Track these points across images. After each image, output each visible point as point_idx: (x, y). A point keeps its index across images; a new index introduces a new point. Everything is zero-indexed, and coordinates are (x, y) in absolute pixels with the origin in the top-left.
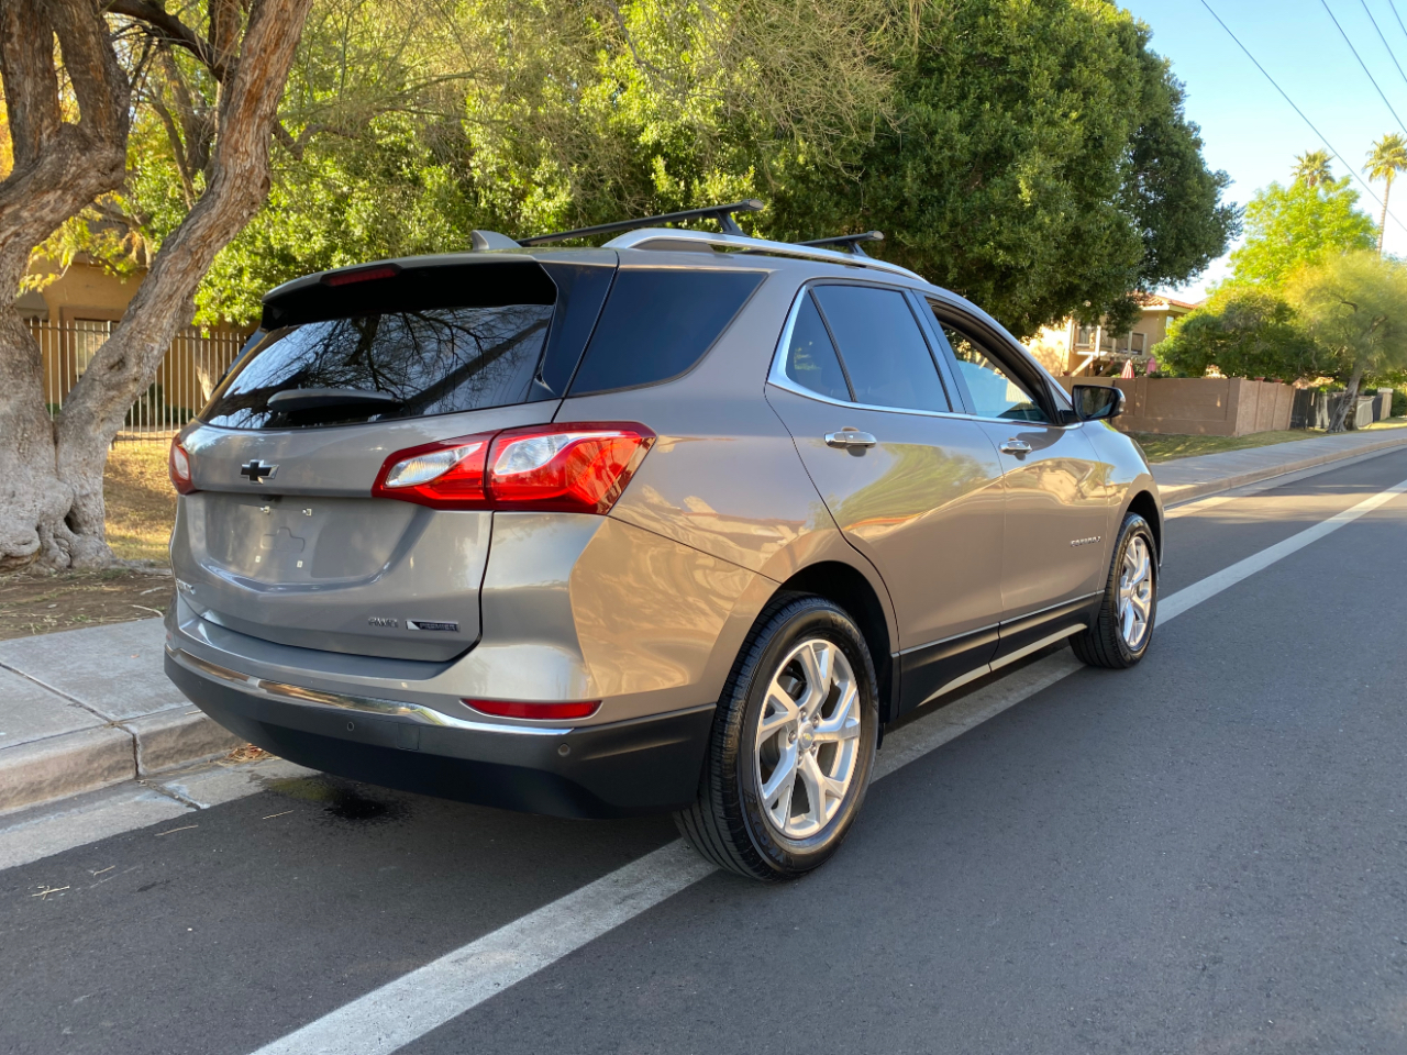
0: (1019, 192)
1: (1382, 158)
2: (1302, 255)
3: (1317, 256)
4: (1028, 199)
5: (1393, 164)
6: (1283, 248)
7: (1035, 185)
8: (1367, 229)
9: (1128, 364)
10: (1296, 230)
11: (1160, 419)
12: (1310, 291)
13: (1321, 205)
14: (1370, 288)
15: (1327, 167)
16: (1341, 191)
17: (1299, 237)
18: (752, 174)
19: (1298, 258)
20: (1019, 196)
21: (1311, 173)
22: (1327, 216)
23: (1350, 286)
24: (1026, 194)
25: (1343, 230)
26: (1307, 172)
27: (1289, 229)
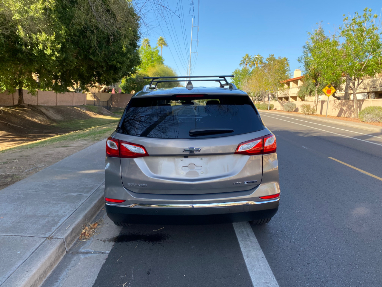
0: (122, 48)
1: (160, 42)
2: (150, 64)
3: (153, 65)
4: (125, 50)
5: (162, 44)
6: (146, 62)
7: (126, 47)
8: (162, 59)
9: (113, 89)
10: (148, 58)
11: (124, 104)
12: (154, 73)
13: (152, 53)
14: (165, 73)
15: (149, 42)
16: (156, 50)
17: (149, 60)
18: (54, 35)
19: (149, 65)
20: (123, 49)
21: (146, 44)
22: (154, 56)
23: (161, 73)
24: (124, 49)
25: (158, 59)
26: (145, 43)
27: (147, 58)
